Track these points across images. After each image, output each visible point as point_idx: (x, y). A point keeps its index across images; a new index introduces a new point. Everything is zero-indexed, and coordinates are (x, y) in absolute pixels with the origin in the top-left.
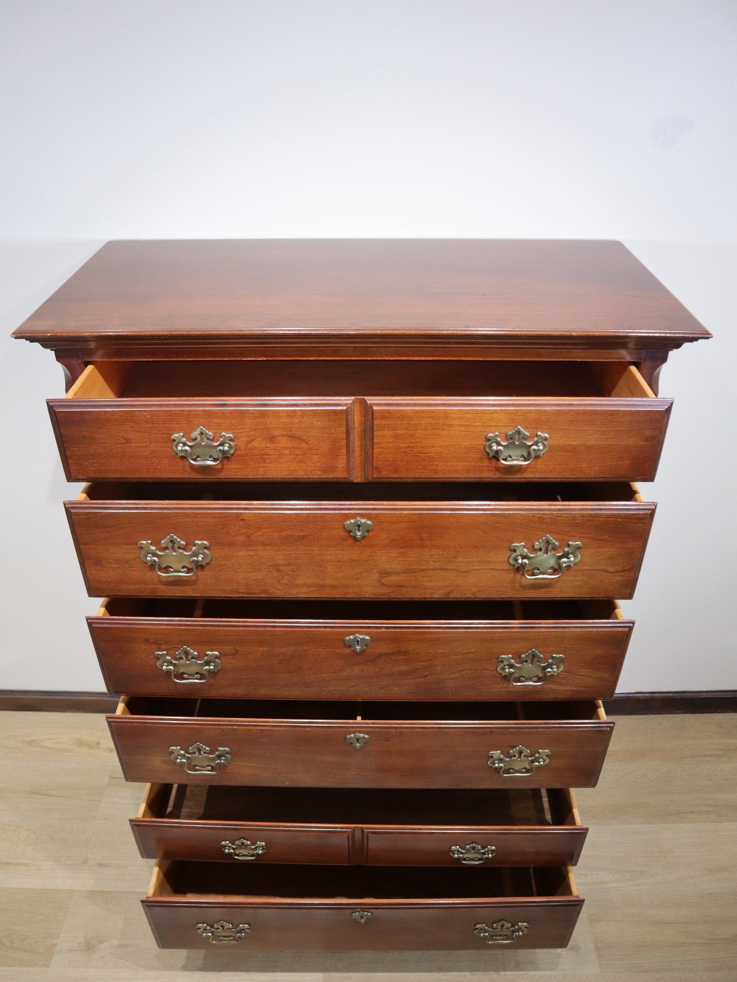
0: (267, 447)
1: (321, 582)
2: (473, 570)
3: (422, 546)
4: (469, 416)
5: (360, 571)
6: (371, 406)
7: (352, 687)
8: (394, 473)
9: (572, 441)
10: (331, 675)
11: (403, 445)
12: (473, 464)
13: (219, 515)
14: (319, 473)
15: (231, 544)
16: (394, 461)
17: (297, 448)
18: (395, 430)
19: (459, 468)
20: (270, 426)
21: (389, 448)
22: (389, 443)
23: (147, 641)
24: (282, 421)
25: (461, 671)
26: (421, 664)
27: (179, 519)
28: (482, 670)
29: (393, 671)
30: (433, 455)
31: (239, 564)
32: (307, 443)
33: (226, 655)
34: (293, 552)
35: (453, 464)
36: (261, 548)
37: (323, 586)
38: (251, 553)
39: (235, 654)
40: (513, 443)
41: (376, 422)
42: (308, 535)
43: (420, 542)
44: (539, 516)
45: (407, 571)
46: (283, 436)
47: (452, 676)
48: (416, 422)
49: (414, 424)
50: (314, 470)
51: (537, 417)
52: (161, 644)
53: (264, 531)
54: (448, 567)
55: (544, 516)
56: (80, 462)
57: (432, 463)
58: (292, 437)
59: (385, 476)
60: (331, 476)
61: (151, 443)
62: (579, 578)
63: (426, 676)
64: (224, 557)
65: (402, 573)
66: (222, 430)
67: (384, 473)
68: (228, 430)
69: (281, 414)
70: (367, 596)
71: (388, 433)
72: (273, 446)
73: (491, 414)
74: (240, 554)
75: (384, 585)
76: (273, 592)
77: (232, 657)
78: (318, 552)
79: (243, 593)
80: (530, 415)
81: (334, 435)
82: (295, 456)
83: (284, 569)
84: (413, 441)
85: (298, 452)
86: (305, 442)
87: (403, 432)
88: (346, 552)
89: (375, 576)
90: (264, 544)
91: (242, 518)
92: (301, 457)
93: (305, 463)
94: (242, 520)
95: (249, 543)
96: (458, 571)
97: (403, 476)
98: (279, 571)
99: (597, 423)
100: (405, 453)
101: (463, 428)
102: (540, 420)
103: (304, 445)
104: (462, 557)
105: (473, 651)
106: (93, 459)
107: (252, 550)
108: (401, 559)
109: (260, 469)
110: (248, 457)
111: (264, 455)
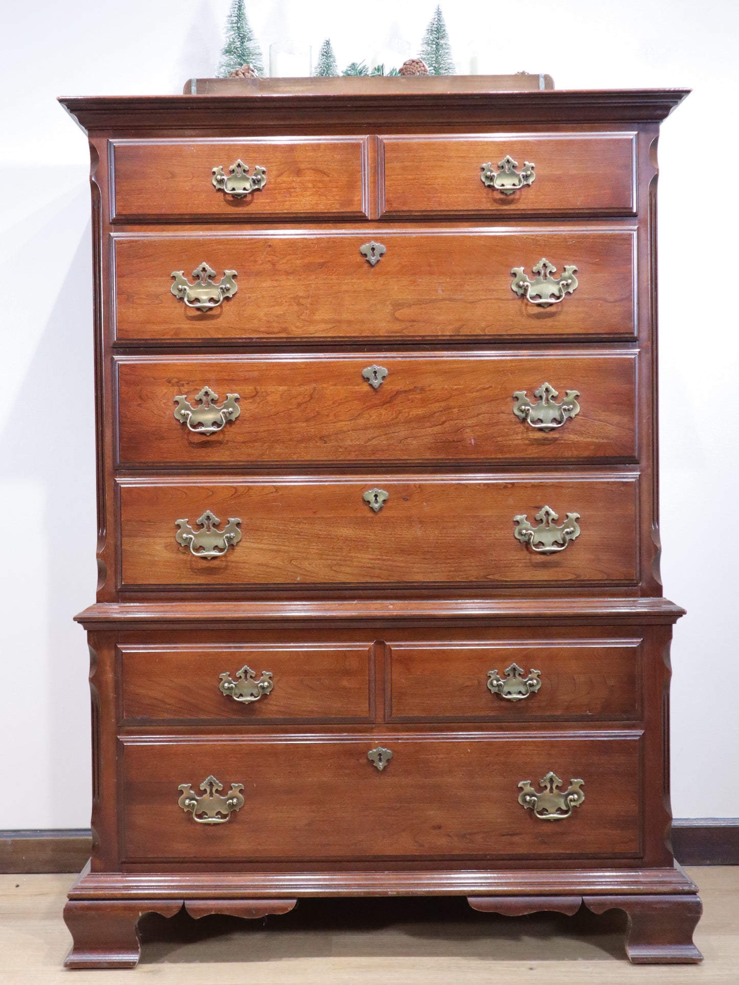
0: (294, 181)
1: (337, 317)
2: (479, 301)
3: (431, 273)
4: (464, 147)
5: (374, 302)
6: (382, 140)
7: (369, 440)
8: (403, 205)
9: (555, 171)
10: (349, 423)
11: (410, 177)
12: (472, 195)
13: (248, 242)
14: (338, 206)
15: (258, 274)
16: (403, 192)
17: (320, 182)
18: (403, 162)
19: (460, 199)
20: (297, 160)
21: (398, 180)
22: (398, 175)
23: (169, 382)
24: (308, 154)
25: (478, 415)
26: (437, 404)
27: (213, 246)
28: (498, 413)
29: (410, 416)
30: (436, 186)
31: (263, 297)
32: (328, 176)
33: (245, 398)
34: (314, 282)
35: (454, 195)
36: (284, 277)
37: (339, 322)
38: (275, 284)
39: (255, 396)
40: (504, 172)
41: (387, 155)
42: (327, 262)
43: (428, 268)
44: (533, 237)
45: (419, 302)
46: (308, 169)
47: (469, 422)
48: (420, 154)
49: (419, 156)
50: (334, 203)
51: (522, 148)
52: (183, 385)
53: (288, 258)
54: (456, 297)
55: (538, 238)
56: (127, 197)
57: (436, 195)
58: (317, 170)
59: (396, 209)
60: (348, 210)
61: (193, 177)
62: (580, 309)
63: (444, 423)
64: (249, 288)
65: (414, 305)
66: (256, 164)
67: (394, 205)
68: (261, 164)
69: (307, 148)
70: (381, 334)
71: (397, 165)
72: (299, 180)
73: (483, 145)
74: (264, 285)
75: (398, 319)
76: (292, 330)
77: (251, 401)
78: (336, 281)
79: (263, 332)
80: (515, 146)
81: (351, 168)
82: (317, 189)
83: (302, 301)
84: (419, 173)
85: (320, 185)
86: (326, 175)
87: (409, 164)
88: (361, 281)
89: (389, 309)
90: (287, 273)
91: (269, 244)
92: (322, 190)
93: (326, 196)
94: (270, 246)
95: (275, 272)
96: (466, 302)
97: (411, 209)
98: (299, 304)
99: (575, 152)
100: (412, 184)
101: (460, 160)
102: (523, 150)
103: (326, 179)
104: (468, 285)
105: (487, 386)
106: (139, 194)
107: (276, 280)
108: (412, 288)
109: (286, 203)
110: (276, 191)
111: (290, 188)
